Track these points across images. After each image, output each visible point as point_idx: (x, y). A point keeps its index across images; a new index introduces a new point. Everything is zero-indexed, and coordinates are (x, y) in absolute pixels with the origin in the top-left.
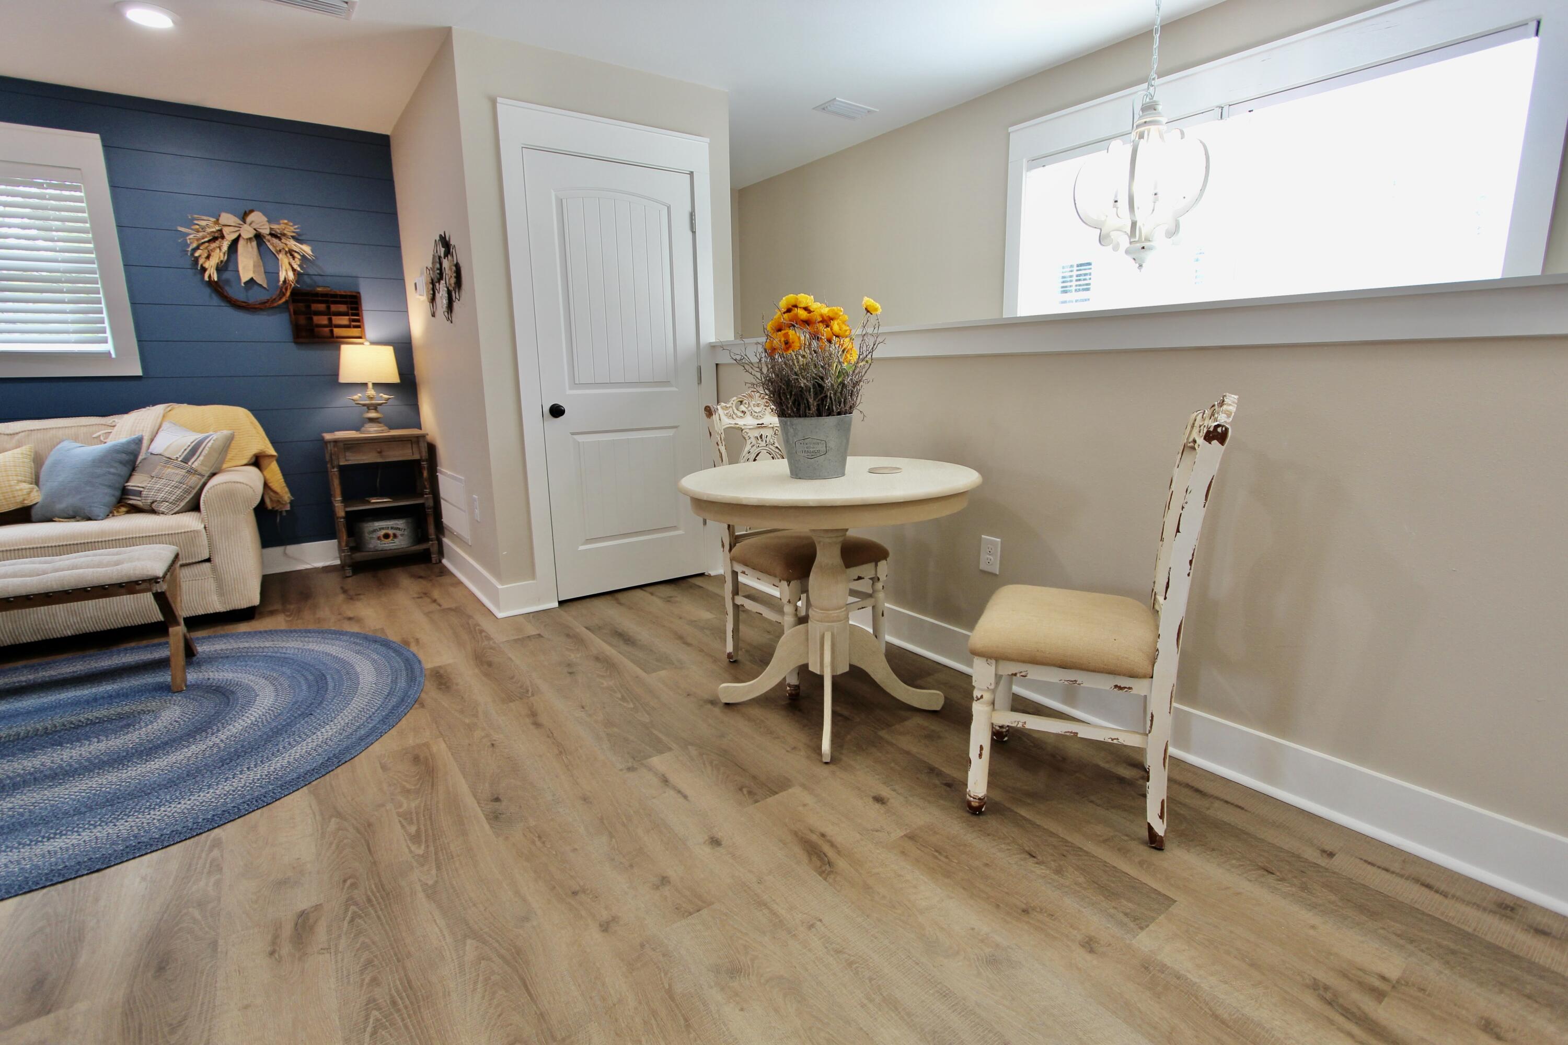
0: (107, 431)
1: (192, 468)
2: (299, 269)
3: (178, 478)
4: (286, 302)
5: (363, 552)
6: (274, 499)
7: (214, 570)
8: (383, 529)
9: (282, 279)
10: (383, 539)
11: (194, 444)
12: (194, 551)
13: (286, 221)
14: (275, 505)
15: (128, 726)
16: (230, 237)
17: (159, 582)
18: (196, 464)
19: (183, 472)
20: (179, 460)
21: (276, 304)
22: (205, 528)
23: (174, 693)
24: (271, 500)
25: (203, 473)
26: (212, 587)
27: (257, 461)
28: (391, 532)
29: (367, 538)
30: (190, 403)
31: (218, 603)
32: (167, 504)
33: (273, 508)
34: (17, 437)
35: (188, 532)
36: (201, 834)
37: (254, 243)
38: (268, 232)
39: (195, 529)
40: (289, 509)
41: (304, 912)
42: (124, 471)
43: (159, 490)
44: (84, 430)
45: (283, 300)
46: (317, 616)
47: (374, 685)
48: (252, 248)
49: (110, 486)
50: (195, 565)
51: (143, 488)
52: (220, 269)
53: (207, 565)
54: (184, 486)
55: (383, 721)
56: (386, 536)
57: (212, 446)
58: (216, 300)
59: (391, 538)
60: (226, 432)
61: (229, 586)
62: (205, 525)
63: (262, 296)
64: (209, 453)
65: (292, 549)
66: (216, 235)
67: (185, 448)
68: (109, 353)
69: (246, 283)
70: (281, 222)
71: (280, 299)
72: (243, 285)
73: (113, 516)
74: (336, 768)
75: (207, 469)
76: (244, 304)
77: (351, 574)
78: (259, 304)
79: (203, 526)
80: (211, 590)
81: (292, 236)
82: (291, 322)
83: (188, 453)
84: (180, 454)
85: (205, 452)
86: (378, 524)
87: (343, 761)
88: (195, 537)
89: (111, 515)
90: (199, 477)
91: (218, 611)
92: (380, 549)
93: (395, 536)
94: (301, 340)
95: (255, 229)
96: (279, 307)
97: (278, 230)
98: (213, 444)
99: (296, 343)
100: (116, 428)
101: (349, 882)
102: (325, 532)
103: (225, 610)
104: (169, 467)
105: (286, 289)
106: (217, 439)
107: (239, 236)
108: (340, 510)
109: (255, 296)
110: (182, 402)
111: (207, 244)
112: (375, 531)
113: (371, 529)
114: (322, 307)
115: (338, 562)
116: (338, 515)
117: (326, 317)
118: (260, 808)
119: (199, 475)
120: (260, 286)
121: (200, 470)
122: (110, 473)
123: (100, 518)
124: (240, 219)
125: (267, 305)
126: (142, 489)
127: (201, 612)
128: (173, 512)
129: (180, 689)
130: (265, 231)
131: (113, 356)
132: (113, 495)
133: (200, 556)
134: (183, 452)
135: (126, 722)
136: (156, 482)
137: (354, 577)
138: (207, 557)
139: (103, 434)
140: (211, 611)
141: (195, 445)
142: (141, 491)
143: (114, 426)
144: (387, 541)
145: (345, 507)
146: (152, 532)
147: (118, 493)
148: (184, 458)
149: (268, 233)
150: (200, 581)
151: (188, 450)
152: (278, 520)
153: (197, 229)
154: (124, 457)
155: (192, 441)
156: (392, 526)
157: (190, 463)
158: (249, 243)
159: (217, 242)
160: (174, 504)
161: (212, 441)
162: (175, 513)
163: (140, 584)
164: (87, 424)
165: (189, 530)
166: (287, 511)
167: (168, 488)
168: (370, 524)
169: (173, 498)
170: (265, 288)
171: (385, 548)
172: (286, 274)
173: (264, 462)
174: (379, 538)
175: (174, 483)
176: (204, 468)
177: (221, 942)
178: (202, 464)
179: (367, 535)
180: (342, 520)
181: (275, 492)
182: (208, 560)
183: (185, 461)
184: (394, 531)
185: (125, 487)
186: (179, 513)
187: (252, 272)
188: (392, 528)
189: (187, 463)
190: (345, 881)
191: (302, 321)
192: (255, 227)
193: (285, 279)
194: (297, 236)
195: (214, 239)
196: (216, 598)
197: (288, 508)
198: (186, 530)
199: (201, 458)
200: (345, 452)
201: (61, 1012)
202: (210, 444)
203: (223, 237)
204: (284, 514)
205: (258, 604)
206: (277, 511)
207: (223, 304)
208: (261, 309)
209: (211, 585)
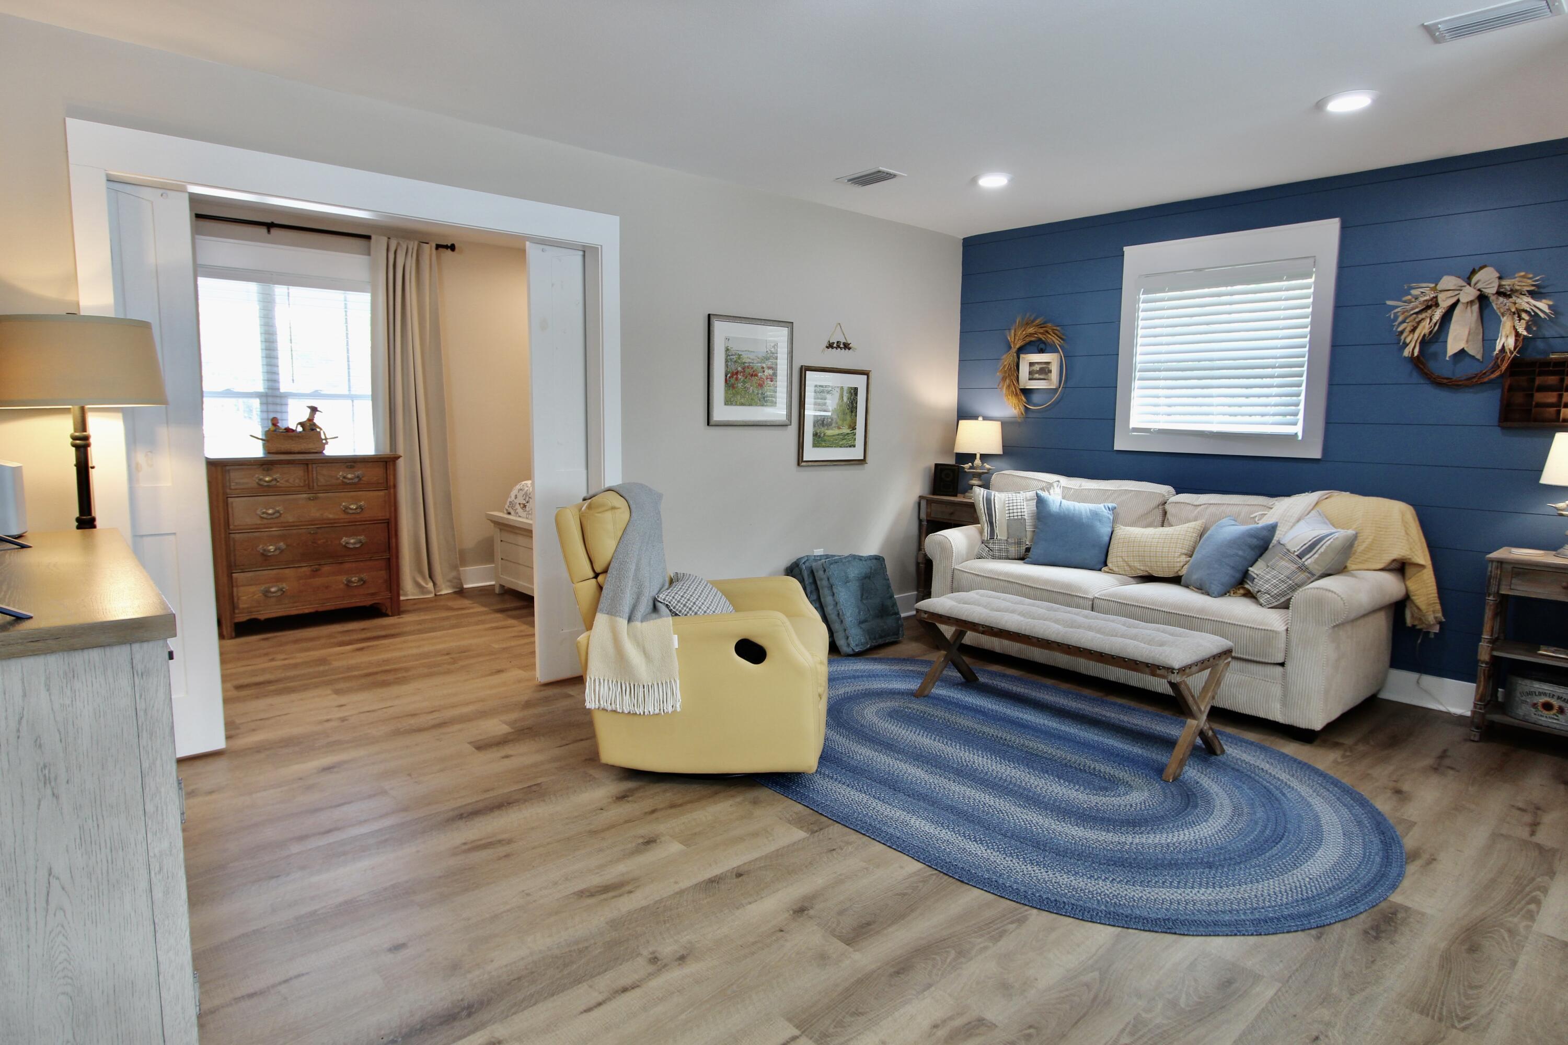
0: (1263, 512)
1: (1303, 565)
2: (1525, 333)
3: (1287, 573)
4: (1502, 376)
5: (1507, 715)
6: (1416, 615)
7: (1284, 676)
8: (1545, 694)
9: (1498, 347)
10: (1540, 708)
11: (1314, 539)
12: (1269, 652)
13: (1523, 274)
14: (1416, 623)
15: (1106, 789)
16: (1445, 302)
17: (1173, 673)
18: (1309, 561)
19: (1293, 567)
20: (1296, 554)
21: (1486, 380)
22: (1287, 630)
23: (1162, 780)
24: (1413, 616)
25: (1315, 572)
26: (1278, 695)
27: (1401, 568)
28: (1556, 703)
29: (1517, 699)
30: (1353, 491)
31: (1279, 712)
32: (1268, 596)
33: (1414, 626)
34: (1199, 508)
35: (1267, 630)
36: (1026, 905)
37: (1476, 307)
38: (1494, 290)
39: (1275, 629)
40: (1437, 631)
41: (984, 1020)
42: (1250, 554)
43: (1267, 581)
44: (1246, 509)
45: (1497, 374)
46: (1370, 772)
47: (1307, 879)
48: (1472, 312)
49: (1233, 567)
50: (1269, 665)
51: (1257, 575)
52: (1424, 342)
53: (1280, 669)
54: (1291, 582)
55: (1257, 922)
56: (1548, 706)
57: (1329, 545)
58: (1416, 377)
59: (1554, 711)
60: (1351, 532)
61: (1292, 698)
62: (1288, 628)
63: (1474, 369)
64: (1326, 551)
65: (1429, 681)
66: (1430, 303)
67: (1306, 542)
68: (1296, 434)
69: (1455, 355)
70: (1516, 275)
71: (1492, 372)
72: (1447, 359)
73: (1230, 595)
74: (1161, 932)
75: (1320, 568)
76: (1445, 381)
77: (1476, 739)
78: (1465, 380)
79: (1285, 628)
80: (1276, 696)
81: (1528, 291)
82: (1502, 400)
83: (1306, 548)
84: (1298, 548)
85: (1322, 550)
86: (1538, 686)
87: (1173, 931)
88: (1273, 637)
89: (1228, 594)
90: (1309, 575)
91: (1277, 720)
92: (1533, 720)
93: (1561, 710)
94: (1509, 424)
95: (1479, 290)
96: (1491, 382)
97: (1507, 287)
98: (1332, 542)
99: (1503, 428)
100: (1272, 510)
101: (1032, 1031)
102: (1464, 673)
103: (1284, 723)
104: (1284, 560)
105: (1502, 361)
106: (1337, 538)
107: (1458, 301)
108: (1484, 652)
109: (1463, 371)
110: (1345, 491)
111: (1415, 315)
112: (1530, 694)
113: (1527, 689)
114: (1552, 380)
115: (1469, 714)
116: (1479, 658)
117: (1555, 394)
118: (1075, 918)
119: (1309, 573)
120: (1473, 357)
121: (1311, 568)
122: (1237, 555)
123: (1214, 595)
124: (1464, 280)
125: (1474, 380)
126: (1255, 576)
127: (1262, 715)
128: (1270, 606)
129: (1167, 780)
130: (1491, 290)
131: (1300, 438)
132: (1234, 577)
133: (1273, 658)
134: (1302, 547)
135: (1109, 784)
136: (1268, 572)
137: (1480, 744)
138: (1281, 661)
139: (1259, 515)
140: (1271, 718)
141: (1315, 541)
142: (1255, 578)
143: (1271, 508)
144: (1545, 713)
145: (1493, 649)
146: (1238, 622)
147: (1238, 576)
148: (1300, 553)
149: (1494, 292)
150: (1269, 683)
151: (1307, 545)
152: (1419, 641)
153: (1410, 300)
154: (1255, 542)
155: (1314, 536)
156: (1561, 695)
157: (1303, 560)
158: (1469, 308)
159: (1429, 311)
160: (1275, 598)
161: (1331, 540)
162: (1269, 608)
163: (1160, 669)
164: (1252, 503)
165: (1269, 628)
166: (1435, 633)
167: (1275, 581)
168: (1528, 682)
169: (1275, 592)
170: (1478, 360)
171: (1540, 722)
172: (1506, 340)
173: (1409, 571)
174: (1535, 705)
175: (1282, 576)
176: (1316, 567)
177: (933, 988)
178: (1316, 562)
179: (1518, 695)
180: (1484, 665)
181: (1418, 608)
182: (1282, 664)
183: (1300, 556)
184: (1563, 704)
185: (1248, 570)
186: (1276, 608)
187: (1464, 342)
188: (1559, 698)
189: (1301, 559)
190: (1030, 1027)
191: (1519, 398)
192: (1479, 288)
193: (1503, 346)
194: (1536, 290)
195: (1428, 307)
196: (1279, 706)
197: (1436, 629)
198: (1266, 628)
199: (1316, 556)
200: (1512, 577)
201: (851, 950)
202: (1329, 542)
203: (1437, 305)
204: (1432, 636)
205: (1319, 729)
206: (1420, 630)
207: (1422, 381)
208: (1466, 386)
209: (1277, 690)
